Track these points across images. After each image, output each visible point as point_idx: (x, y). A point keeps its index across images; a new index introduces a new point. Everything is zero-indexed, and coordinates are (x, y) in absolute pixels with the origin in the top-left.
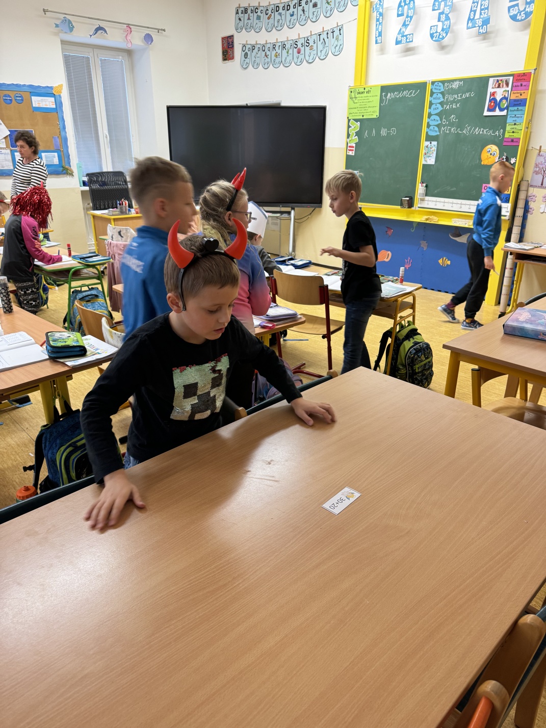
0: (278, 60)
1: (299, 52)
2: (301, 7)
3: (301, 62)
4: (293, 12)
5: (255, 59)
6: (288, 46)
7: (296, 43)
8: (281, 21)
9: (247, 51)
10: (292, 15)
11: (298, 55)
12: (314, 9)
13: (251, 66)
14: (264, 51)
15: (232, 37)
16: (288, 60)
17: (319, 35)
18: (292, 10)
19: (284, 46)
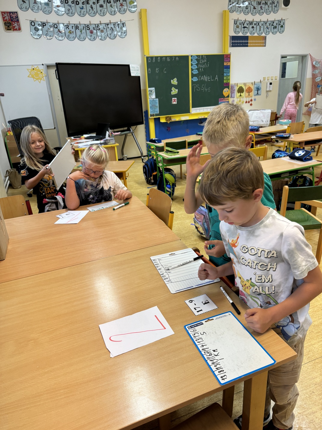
0: (71, 36)
1: (92, 32)
2: (90, 5)
3: (94, 39)
4: (83, 7)
5: (47, 33)
6: (81, 27)
7: (88, 26)
8: (71, 11)
9: (37, 26)
10: (82, 8)
11: (91, 34)
12: (101, 8)
13: (43, 37)
14: (57, 28)
15: (16, 13)
16: (82, 36)
17: (108, 25)
18: (81, 5)
19: (77, 27)
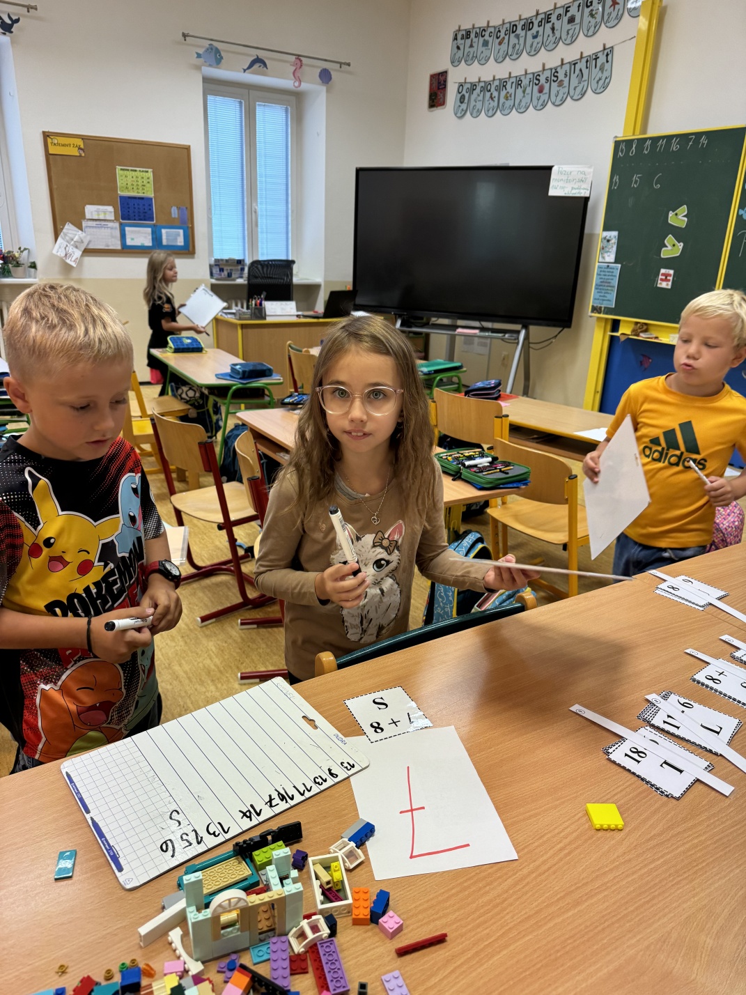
0: (510, 103)
1: (541, 91)
2: (550, 25)
3: (544, 105)
4: (538, 32)
5: (475, 103)
6: (525, 82)
7: (538, 77)
8: (517, 47)
9: (464, 92)
10: (535, 37)
11: (539, 95)
12: (569, 26)
13: (468, 113)
15: (444, 74)
16: (523, 104)
17: (575, 64)
18: (536, 28)
19: (519, 83)
